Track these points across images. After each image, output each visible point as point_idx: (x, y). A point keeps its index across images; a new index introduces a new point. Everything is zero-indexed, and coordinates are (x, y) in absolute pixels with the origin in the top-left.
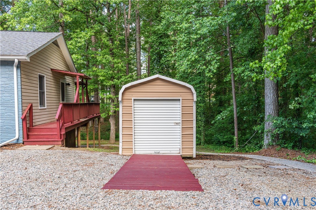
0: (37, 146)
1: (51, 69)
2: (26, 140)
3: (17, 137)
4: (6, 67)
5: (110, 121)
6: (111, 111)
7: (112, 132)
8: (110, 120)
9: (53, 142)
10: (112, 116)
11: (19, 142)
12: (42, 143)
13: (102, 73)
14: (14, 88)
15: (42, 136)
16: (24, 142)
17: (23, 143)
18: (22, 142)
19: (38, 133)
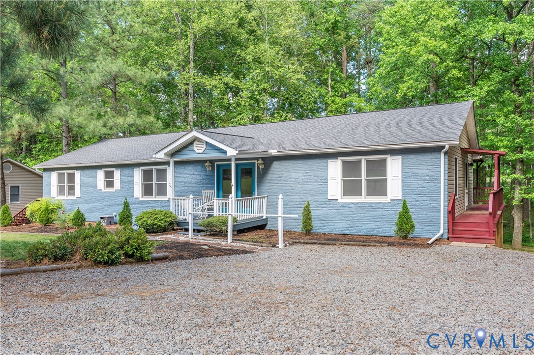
0: (464, 243)
1: (461, 148)
2: (451, 236)
3: (441, 232)
4: (433, 154)
5: (513, 214)
6: (516, 199)
7: (517, 231)
8: (513, 212)
9: (485, 240)
10: (518, 205)
11: (443, 238)
12: (477, 240)
13: (503, 144)
14: (440, 176)
15: (468, 232)
16: (450, 238)
17: (448, 239)
18: (447, 237)
19: (462, 229)
